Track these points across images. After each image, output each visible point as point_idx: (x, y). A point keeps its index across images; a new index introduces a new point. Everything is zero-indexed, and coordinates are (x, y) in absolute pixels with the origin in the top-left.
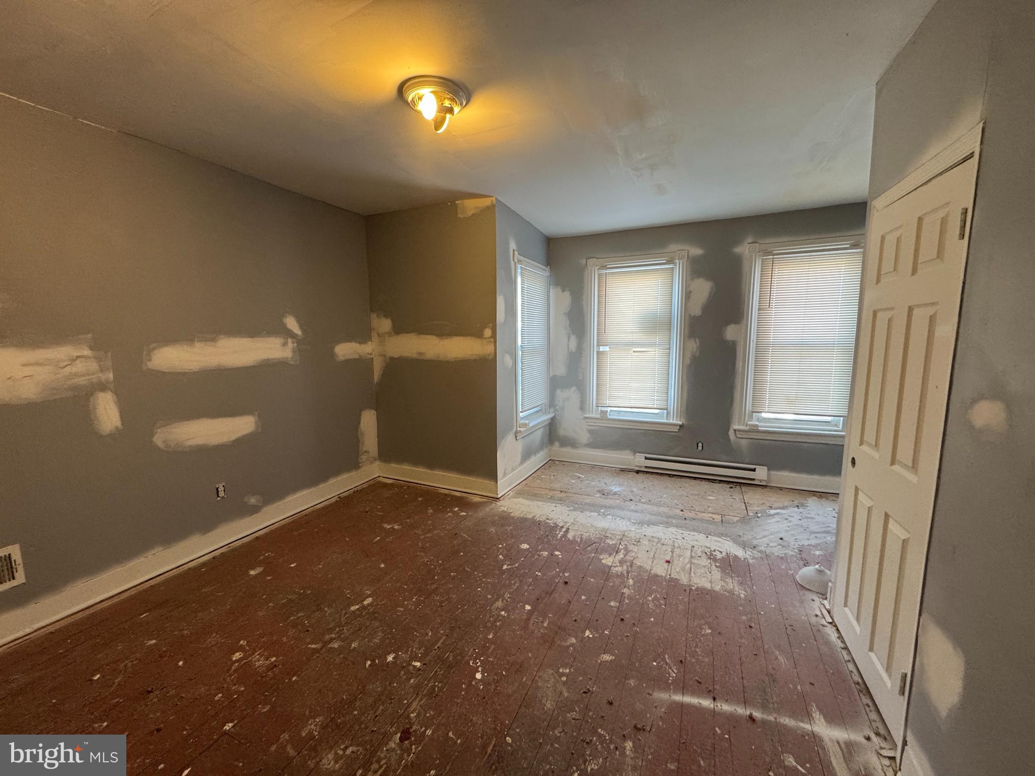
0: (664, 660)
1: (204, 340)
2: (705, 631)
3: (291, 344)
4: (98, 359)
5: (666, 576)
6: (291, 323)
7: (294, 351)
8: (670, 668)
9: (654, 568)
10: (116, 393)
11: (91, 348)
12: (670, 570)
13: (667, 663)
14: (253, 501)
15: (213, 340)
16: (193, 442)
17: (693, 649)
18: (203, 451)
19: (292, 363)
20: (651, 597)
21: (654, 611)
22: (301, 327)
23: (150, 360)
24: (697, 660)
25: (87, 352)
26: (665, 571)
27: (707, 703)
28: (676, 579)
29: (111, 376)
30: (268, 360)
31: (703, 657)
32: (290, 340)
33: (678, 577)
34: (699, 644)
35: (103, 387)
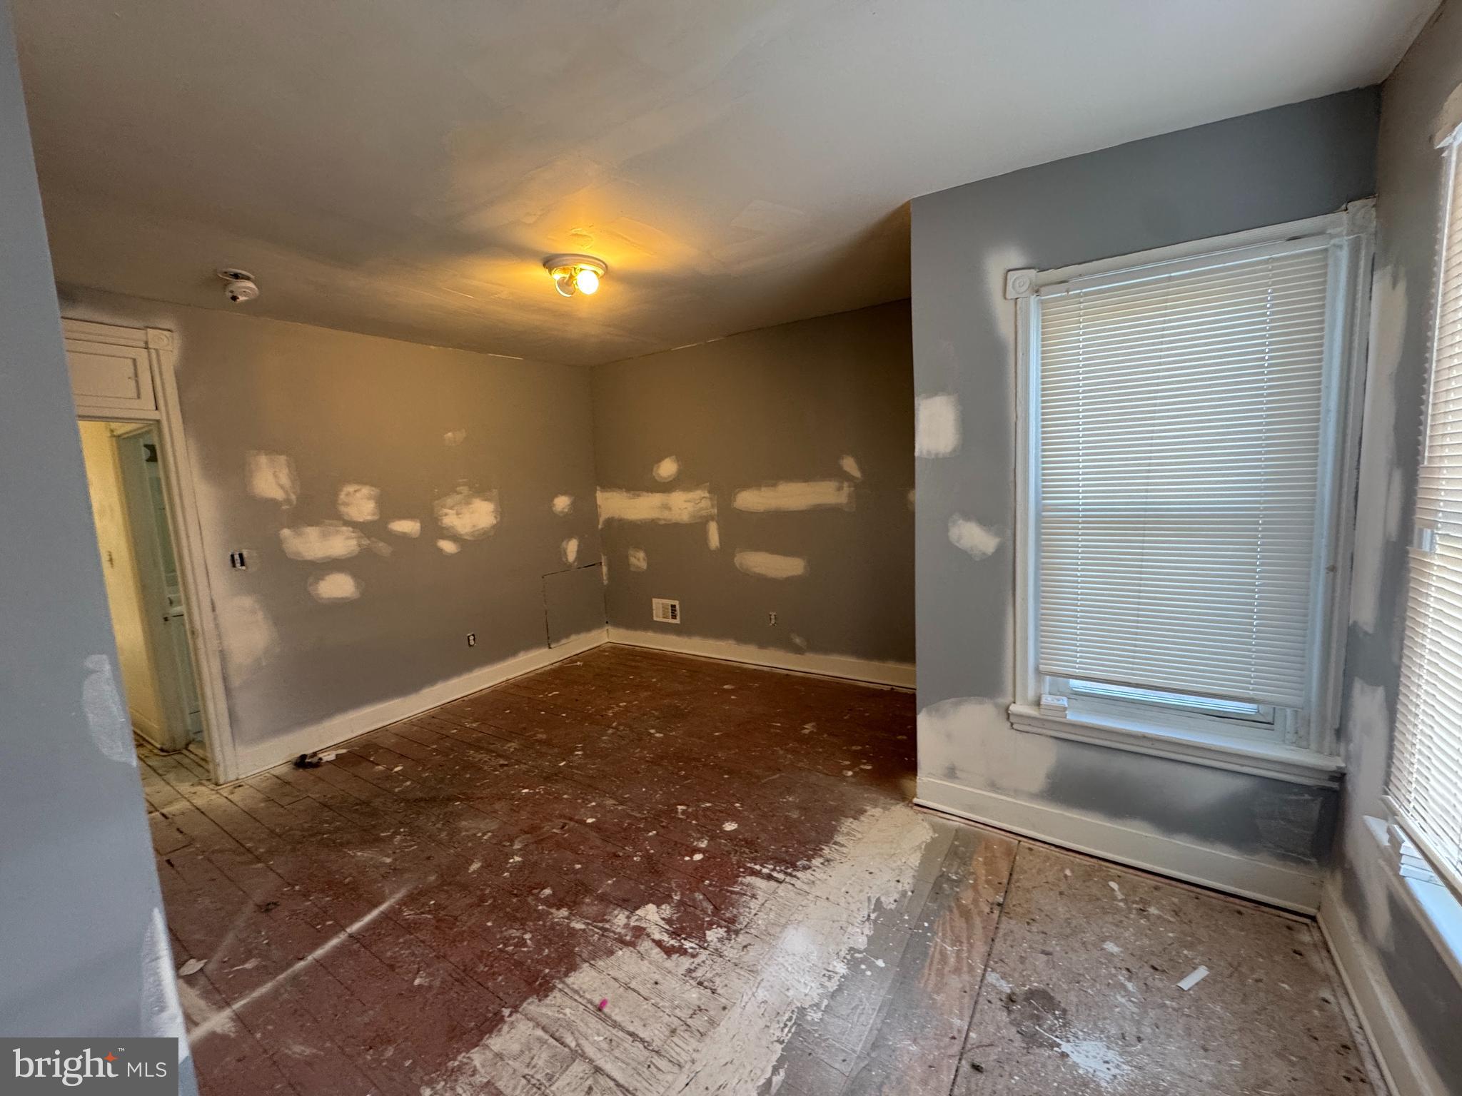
0: (429, 912)
1: (767, 486)
2: (421, 977)
3: (847, 489)
4: (711, 499)
5: (564, 983)
6: (850, 465)
7: (850, 496)
8: (416, 914)
9: (593, 973)
10: (717, 522)
11: (709, 492)
12: (580, 1000)
13: (423, 913)
14: (798, 641)
15: (774, 485)
16: (757, 570)
17: (413, 948)
18: (763, 580)
19: (846, 510)
20: (530, 939)
21: (502, 932)
22: (861, 469)
23: (735, 501)
24: (397, 945)
25: (707, 495)
26: (575, 987)
27: (356, 927)
28: (547, 996)
29: (716, 511)
30: (819, 505)
31: (394, 953)
32: (846, 484)
33: (548, 1001)
34: (413, 959)
35: (713, 519)
